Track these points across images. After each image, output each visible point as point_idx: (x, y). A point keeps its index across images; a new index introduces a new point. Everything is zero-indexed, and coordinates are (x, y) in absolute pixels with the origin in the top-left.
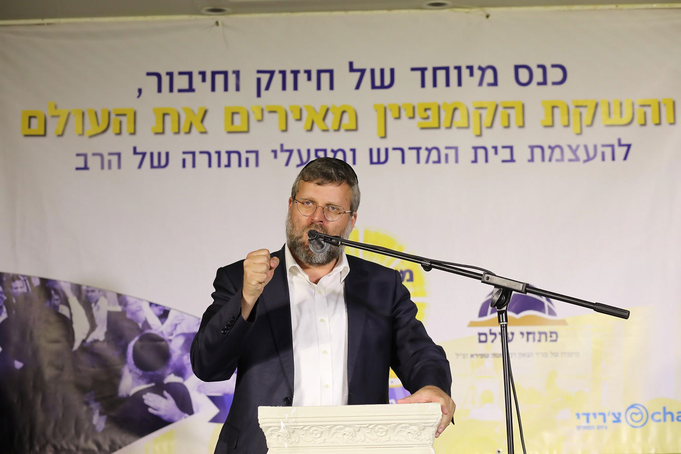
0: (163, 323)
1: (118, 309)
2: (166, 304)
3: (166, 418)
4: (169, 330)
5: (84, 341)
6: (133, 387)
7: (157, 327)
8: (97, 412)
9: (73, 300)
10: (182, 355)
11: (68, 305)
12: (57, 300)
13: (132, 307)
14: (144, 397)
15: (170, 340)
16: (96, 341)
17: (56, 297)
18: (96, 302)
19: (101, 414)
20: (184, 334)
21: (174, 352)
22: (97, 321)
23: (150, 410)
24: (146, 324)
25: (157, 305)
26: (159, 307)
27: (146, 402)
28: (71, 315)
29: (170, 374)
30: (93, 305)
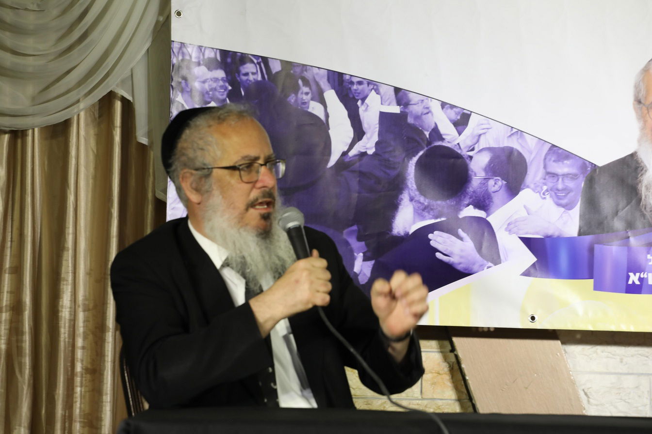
0: (460, 134)
1: (396, 109)
2: (466, 105)
3: (460, 267)
4: (469, 143)
5: (345, 154)
6: (414, 223)
7: (451, 137)
8: (360, 256)
9: (331, 96)
10: (487, 179)
11: (323, 102)
12: (307, 94)
13: (416, 109)
14: (430, 236)
15: (471, 157)
16: (363, 154)
17: (306, 89)
18: (363, 100)
19: (366, 259)
20: (490, 149)
21: (475, 175)
22: (365, 126)
23: (438, 255)
24: (436, 133)
25: (452, 107)
26: (454, 109)
27: (432, 243)
28: (327, 116)
29: (468, 205)
30: (359, 103)
